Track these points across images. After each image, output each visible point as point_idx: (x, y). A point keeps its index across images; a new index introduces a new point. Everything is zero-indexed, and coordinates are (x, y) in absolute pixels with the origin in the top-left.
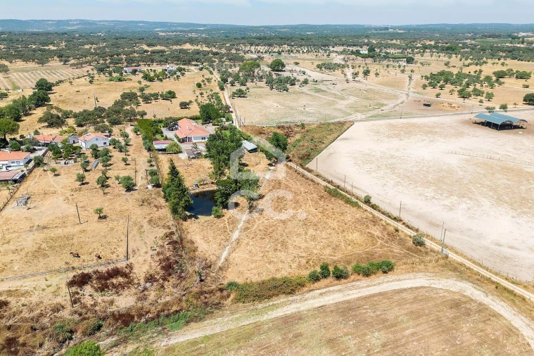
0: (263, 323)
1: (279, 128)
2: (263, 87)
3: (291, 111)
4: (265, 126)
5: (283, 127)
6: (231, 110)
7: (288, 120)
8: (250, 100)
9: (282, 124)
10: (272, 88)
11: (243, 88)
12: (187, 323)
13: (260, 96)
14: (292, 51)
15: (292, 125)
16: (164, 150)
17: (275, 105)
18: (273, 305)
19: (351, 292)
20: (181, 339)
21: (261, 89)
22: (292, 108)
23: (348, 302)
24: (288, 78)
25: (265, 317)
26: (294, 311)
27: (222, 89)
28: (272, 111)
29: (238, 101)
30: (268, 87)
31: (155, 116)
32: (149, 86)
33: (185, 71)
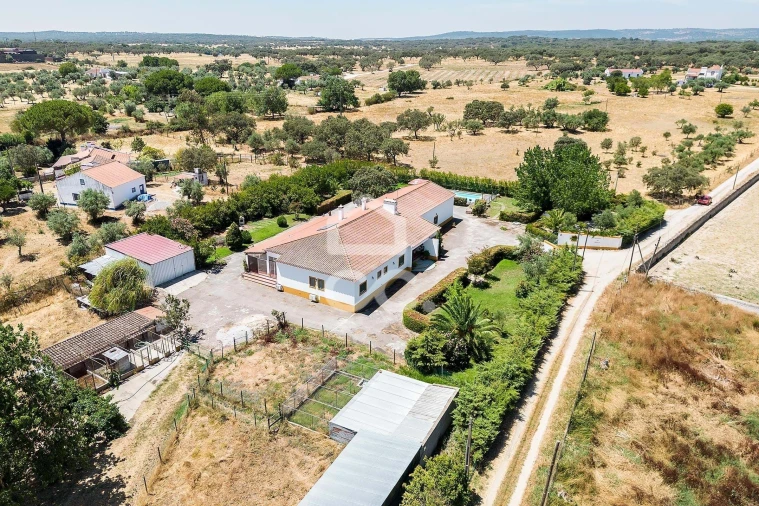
32: (595, 103)
33: (747, 85)
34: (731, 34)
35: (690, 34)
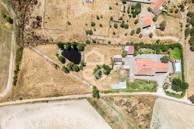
0: (10, 51)
12: (16, 38)
18: (14, 55)
19: (11, 72)
20: (13, 36)
23: (9, 69)
25: (11, 52)
26: (11, 58)
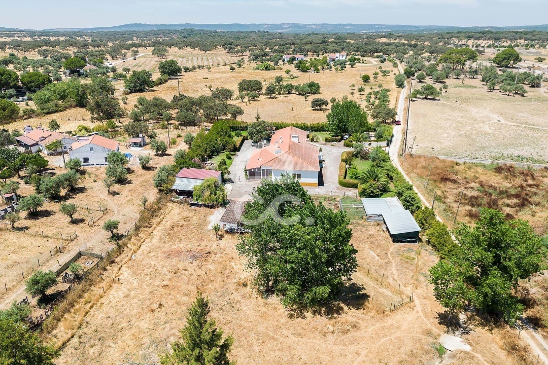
1: (499, 170)
2: (475, 87)
3: (531, 133)
4: (461, 161)
5: (510, 169)
6: (397, 118)
7: (524, 153)
8: (444, 105)
9: (509, 162)
10: (492, 89)
11: (438, 86)
13: (466, 100)
14: (532, 46)
15: (536, 166)
16: (189, 194)
17: (496, 117)
21: (470, 89)
22: (532, 127)
24: (527, 76)
27: (400, 85)
28: (486, 128)
29: (421, 105)
30: (486, 87)
31: (258, 118)
32: (296, 77)
33: (360, 62)
34: (315, 27)
35: (292, 27)
